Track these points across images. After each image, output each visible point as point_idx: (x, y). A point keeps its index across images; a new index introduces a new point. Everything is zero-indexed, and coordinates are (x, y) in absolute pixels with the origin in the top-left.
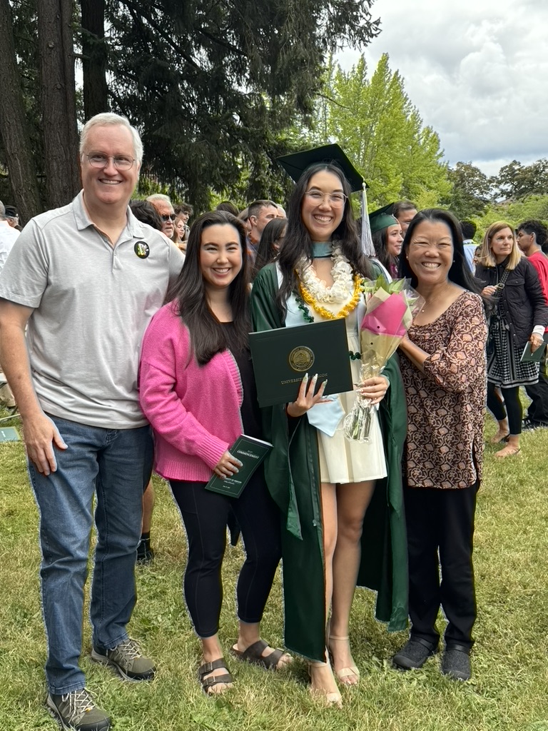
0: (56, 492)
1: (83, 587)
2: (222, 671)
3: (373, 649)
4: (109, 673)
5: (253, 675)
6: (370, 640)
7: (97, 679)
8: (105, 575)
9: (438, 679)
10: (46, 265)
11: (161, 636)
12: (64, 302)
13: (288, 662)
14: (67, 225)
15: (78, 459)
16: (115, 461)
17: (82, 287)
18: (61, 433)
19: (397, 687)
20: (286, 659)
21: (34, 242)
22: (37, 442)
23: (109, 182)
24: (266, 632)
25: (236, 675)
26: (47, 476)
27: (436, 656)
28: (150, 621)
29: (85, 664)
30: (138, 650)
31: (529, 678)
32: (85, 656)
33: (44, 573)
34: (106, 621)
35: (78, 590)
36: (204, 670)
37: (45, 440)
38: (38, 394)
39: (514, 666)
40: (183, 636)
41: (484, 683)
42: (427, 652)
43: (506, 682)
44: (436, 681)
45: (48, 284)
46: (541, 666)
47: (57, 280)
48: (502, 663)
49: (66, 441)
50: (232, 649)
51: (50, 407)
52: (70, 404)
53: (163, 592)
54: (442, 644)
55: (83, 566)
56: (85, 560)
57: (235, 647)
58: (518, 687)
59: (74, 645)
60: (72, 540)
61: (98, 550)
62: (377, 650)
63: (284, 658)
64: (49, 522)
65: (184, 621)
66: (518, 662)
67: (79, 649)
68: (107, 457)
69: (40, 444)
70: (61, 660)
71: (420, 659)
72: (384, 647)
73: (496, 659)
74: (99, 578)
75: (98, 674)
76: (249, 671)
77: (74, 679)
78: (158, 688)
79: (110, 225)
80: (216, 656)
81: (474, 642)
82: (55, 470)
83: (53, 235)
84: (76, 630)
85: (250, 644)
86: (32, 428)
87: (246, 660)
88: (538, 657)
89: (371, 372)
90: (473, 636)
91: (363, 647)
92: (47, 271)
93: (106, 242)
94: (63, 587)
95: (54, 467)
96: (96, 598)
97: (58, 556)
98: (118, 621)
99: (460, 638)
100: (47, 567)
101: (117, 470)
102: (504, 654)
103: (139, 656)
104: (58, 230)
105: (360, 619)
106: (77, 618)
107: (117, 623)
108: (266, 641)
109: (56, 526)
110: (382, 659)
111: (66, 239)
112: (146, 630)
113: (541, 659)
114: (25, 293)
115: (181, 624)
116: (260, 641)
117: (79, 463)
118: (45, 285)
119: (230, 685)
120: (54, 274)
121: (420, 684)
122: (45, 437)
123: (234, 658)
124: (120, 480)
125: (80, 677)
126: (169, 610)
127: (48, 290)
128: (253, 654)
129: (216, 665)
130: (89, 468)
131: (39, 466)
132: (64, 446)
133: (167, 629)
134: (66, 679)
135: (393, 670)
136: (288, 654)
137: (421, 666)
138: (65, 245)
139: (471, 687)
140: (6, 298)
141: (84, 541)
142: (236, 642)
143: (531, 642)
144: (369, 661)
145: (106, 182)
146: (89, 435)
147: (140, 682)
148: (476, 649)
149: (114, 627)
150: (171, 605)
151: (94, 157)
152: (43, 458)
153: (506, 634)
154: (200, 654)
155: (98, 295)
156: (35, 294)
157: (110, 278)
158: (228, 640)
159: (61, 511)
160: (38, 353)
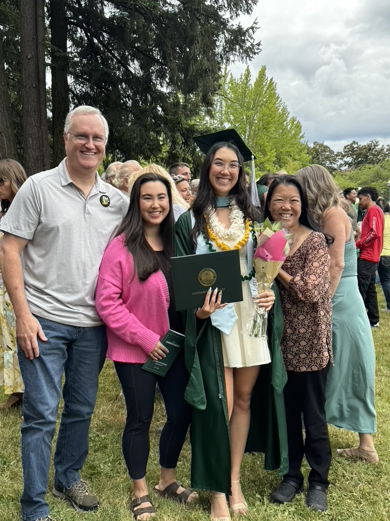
0: (37, 372)
1: (51, 442)
2: (147, 504)
3: (257, 488)
4: (65, 505)
5: (170, 508)
6: (254, 482)
7: (56, 510)
8: (67, 434)
9: (303, 511)
10: (39, 210)
11: (103, 479)
12: (50, 236)
13: (195, 498)
14: (54, 182)
15: (54, 349)
16: (80, 350)
17: (64, 225)
18: (43, 329)
19: (274, 516)
20: (194, 495)
21: (31, 194)
22: (26, 336)
23: (88, 153)
24: (179, 477)
25: (157, 507)
26: (31, 361)
27: (302, 494)
28: (95, 468)
29: (48, 498)
30: (87, 489)
31: (368, 510)
32: (48, 493)
33: (24, 431)
34: (65, 467)
35: (47, 444)
36: (134, 503)
37: (32, 334)
38: (28, 301)
39: (358, 501)
40: (119, 479)
41: (336, 514)
42: (294, 490)
43: (352, 513)
44: (302, 512)
45: (40, 222)
46: (377, 501)
47: (47, 220)
48: (349, 498)
49: (46, 335)
50: (154, 488)
51: (35, 309)
52: (50, 308)
53: (106, 447)
54: (306, 484)
55: (52, 427)
56: (54, 423)
57: (157, 487)
58: (361, 517)
59: (42, 484)
60: (46, 407)
61: (63, 415)
62: (259, 489)
63: (192, 495)
64: (30, 394)
65: (120, 468)
66: (361, 498)
67: (45, 487)
68: (74, 347)
69: (28, 336)
70: (33, 495)
71: (290, 495)
72: (264, 487)
73: (345, 496)
74: (62, 436)
75: (57, 506)
76: (167, 505)
77: (40, 510)
78: (101, 517)
79: (84, 183)
80: (143, 493)
81: (329, 483)
82: (37, 356)
83: (44, 189)
84: (44, 473)
85: (168, 484)
86: (23, 325)
87: (165, 497)
88: (374, 495)
89: (264, 288)
90: (328, 479)
91: (249, 488)
92: (39, 214)
93: (81, 195)
94: (37, 441)
95: (37, 354)
96: (59, 450)
97: (35, 419)
98: (73, 468)
99: (320, 480)
100: (26, 426)
101: (81, 357)
102: (351, 492)
103: (87, 494)
104: (47, 185)
105: (247, 466)
106: (45, 465)
107: (73, 469)
108: (179, 483)
109: (35, 397)
110: (263, 496)
111: (54, 193)
112: (92, 474)
113: (377, 496)
114: (23, 229)
115: (117, 470)
116: (175, 483)
117: (55, 351)
118: (37, 224)
119: (153, 514)
120: (45, 216)
121: (290, 514)
122: (32, 332)
123: (156, 495)
124: (82, 364)
125: (45, 508)
126: (109, 460)
127: (39, 227)
128: (170, 492)
129: (144, 499)
130: (61, 356)
131: (26, 353)
132: (45, 339)
133: (107, 473)
134: (35, 509)
135: (271, 504)
136: (195, 492)
137: (290, 501)
138: (53, 196)
139: (327, 516)
140: (10, 232)
141: (54, 409)
142: (158, 484)
143: (369, 484)
144: (253, 498)
145: (86, 153)
146: (63, 331)
147: (88, 512)
148: (331, 489)
149: (70, 472)
150: (110, 456)
151: (78, 136)
152: (29, 347)
153: (352, 478)
154: (131, 492)
155: (75, 231)
156: (30, 229)
157: (83, 219)
158: (152, 482)
159: (39, 386)
160: (30, 272)
